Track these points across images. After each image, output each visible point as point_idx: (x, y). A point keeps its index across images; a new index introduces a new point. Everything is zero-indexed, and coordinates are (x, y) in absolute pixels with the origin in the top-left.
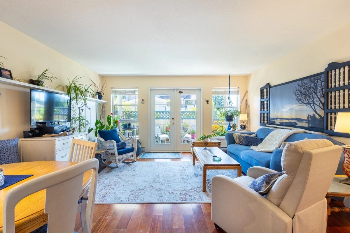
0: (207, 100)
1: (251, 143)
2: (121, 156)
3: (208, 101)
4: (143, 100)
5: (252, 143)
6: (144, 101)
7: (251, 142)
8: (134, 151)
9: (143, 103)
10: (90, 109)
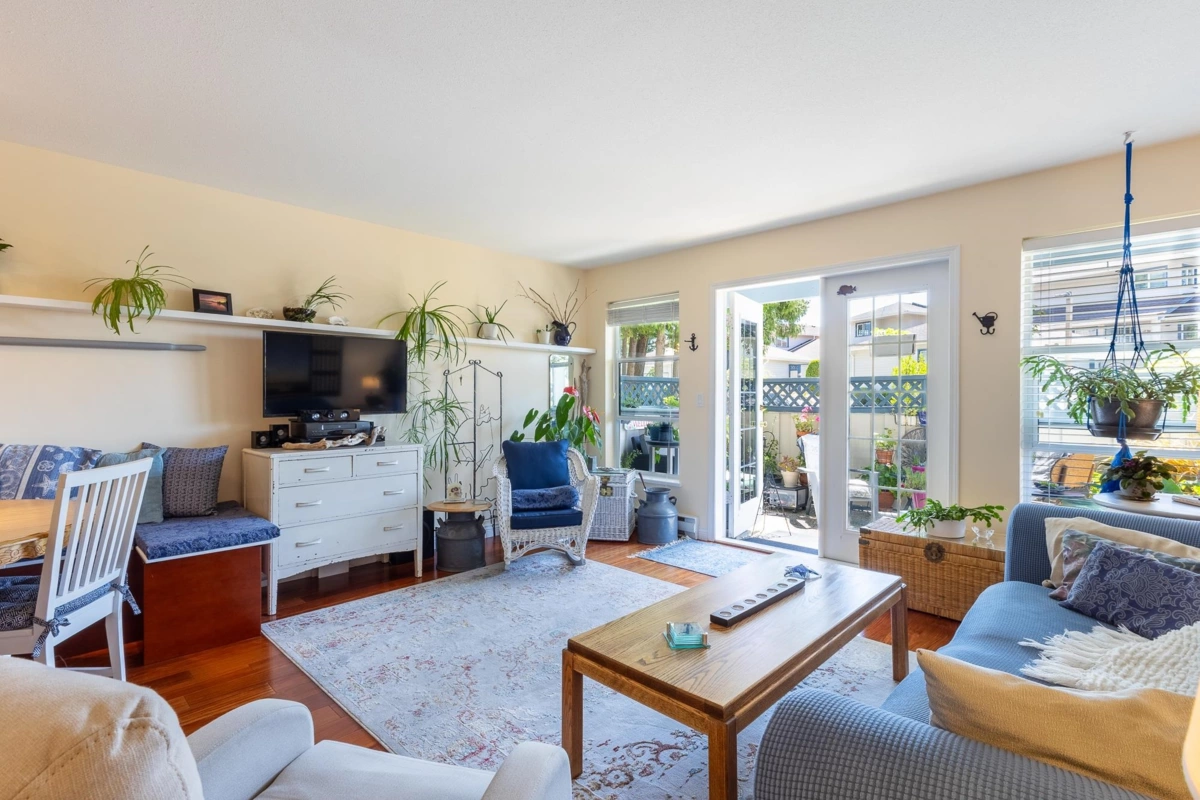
0: (982, 314)
1: (1122, 604)
2: (523, 535)
3: (988, 321)
4: (693, 338)
5: (1132, 603)
6: (696, 341)
7: (1125, 601)
8: (580, 524)
9: (694, 349)
10: (500, 375)
